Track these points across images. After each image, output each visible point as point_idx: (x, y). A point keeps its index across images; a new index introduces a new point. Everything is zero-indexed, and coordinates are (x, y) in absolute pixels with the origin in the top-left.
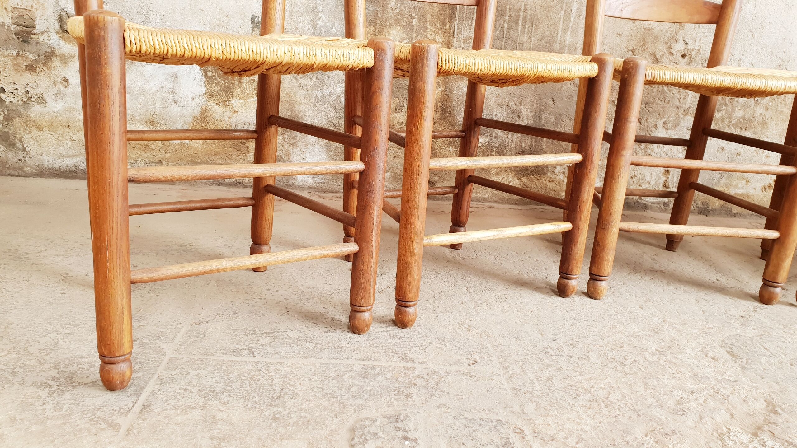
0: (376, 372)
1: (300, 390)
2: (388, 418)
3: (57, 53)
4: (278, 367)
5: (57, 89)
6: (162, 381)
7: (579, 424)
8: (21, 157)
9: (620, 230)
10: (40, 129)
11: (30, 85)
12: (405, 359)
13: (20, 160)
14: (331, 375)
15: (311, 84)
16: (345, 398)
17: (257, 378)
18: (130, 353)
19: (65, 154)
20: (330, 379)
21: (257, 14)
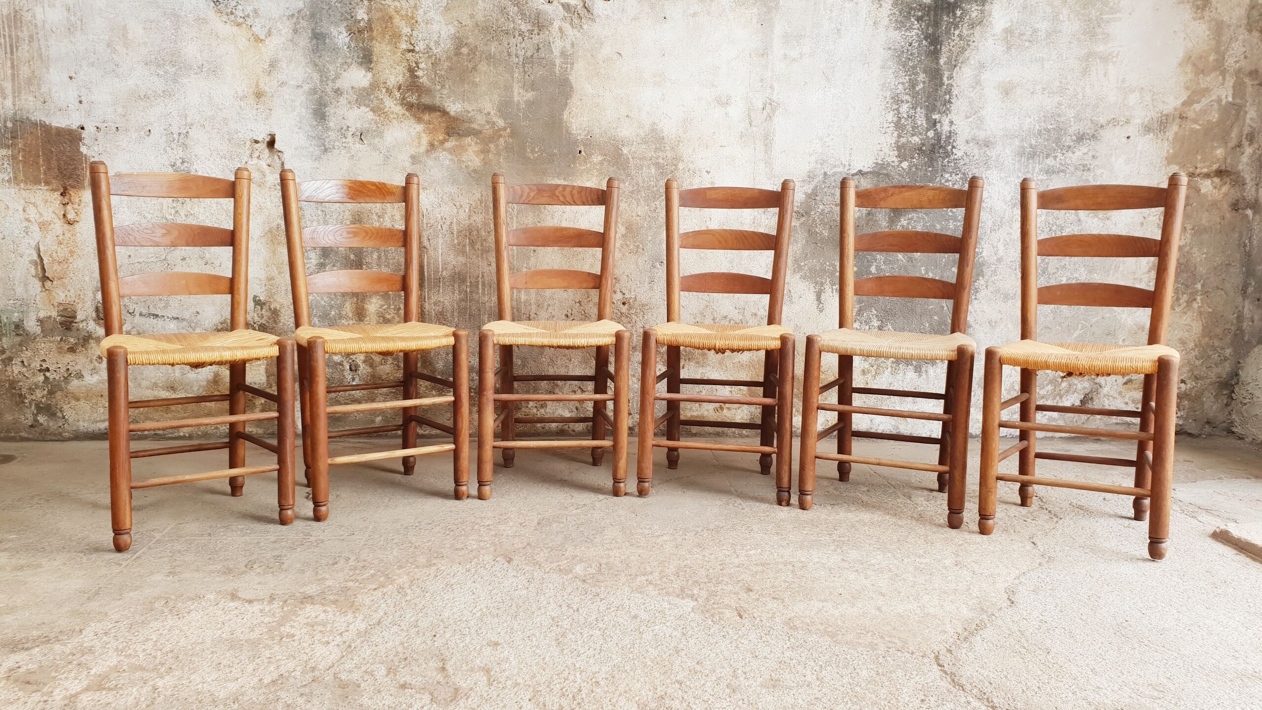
0: (283, 540)
1: (230, 549)
3: (94, 336)
4: (223, 541)
5: (93, 365)
6: (150, 548)
8: (60, 424)
9: (494, 447)
10: (78, 399)
11: (71, 363)
13: (60, 427)
14: (254, 542)
18: (130, 529)
19: (98, 419)
20: (252, 544)
21: (259, 295)
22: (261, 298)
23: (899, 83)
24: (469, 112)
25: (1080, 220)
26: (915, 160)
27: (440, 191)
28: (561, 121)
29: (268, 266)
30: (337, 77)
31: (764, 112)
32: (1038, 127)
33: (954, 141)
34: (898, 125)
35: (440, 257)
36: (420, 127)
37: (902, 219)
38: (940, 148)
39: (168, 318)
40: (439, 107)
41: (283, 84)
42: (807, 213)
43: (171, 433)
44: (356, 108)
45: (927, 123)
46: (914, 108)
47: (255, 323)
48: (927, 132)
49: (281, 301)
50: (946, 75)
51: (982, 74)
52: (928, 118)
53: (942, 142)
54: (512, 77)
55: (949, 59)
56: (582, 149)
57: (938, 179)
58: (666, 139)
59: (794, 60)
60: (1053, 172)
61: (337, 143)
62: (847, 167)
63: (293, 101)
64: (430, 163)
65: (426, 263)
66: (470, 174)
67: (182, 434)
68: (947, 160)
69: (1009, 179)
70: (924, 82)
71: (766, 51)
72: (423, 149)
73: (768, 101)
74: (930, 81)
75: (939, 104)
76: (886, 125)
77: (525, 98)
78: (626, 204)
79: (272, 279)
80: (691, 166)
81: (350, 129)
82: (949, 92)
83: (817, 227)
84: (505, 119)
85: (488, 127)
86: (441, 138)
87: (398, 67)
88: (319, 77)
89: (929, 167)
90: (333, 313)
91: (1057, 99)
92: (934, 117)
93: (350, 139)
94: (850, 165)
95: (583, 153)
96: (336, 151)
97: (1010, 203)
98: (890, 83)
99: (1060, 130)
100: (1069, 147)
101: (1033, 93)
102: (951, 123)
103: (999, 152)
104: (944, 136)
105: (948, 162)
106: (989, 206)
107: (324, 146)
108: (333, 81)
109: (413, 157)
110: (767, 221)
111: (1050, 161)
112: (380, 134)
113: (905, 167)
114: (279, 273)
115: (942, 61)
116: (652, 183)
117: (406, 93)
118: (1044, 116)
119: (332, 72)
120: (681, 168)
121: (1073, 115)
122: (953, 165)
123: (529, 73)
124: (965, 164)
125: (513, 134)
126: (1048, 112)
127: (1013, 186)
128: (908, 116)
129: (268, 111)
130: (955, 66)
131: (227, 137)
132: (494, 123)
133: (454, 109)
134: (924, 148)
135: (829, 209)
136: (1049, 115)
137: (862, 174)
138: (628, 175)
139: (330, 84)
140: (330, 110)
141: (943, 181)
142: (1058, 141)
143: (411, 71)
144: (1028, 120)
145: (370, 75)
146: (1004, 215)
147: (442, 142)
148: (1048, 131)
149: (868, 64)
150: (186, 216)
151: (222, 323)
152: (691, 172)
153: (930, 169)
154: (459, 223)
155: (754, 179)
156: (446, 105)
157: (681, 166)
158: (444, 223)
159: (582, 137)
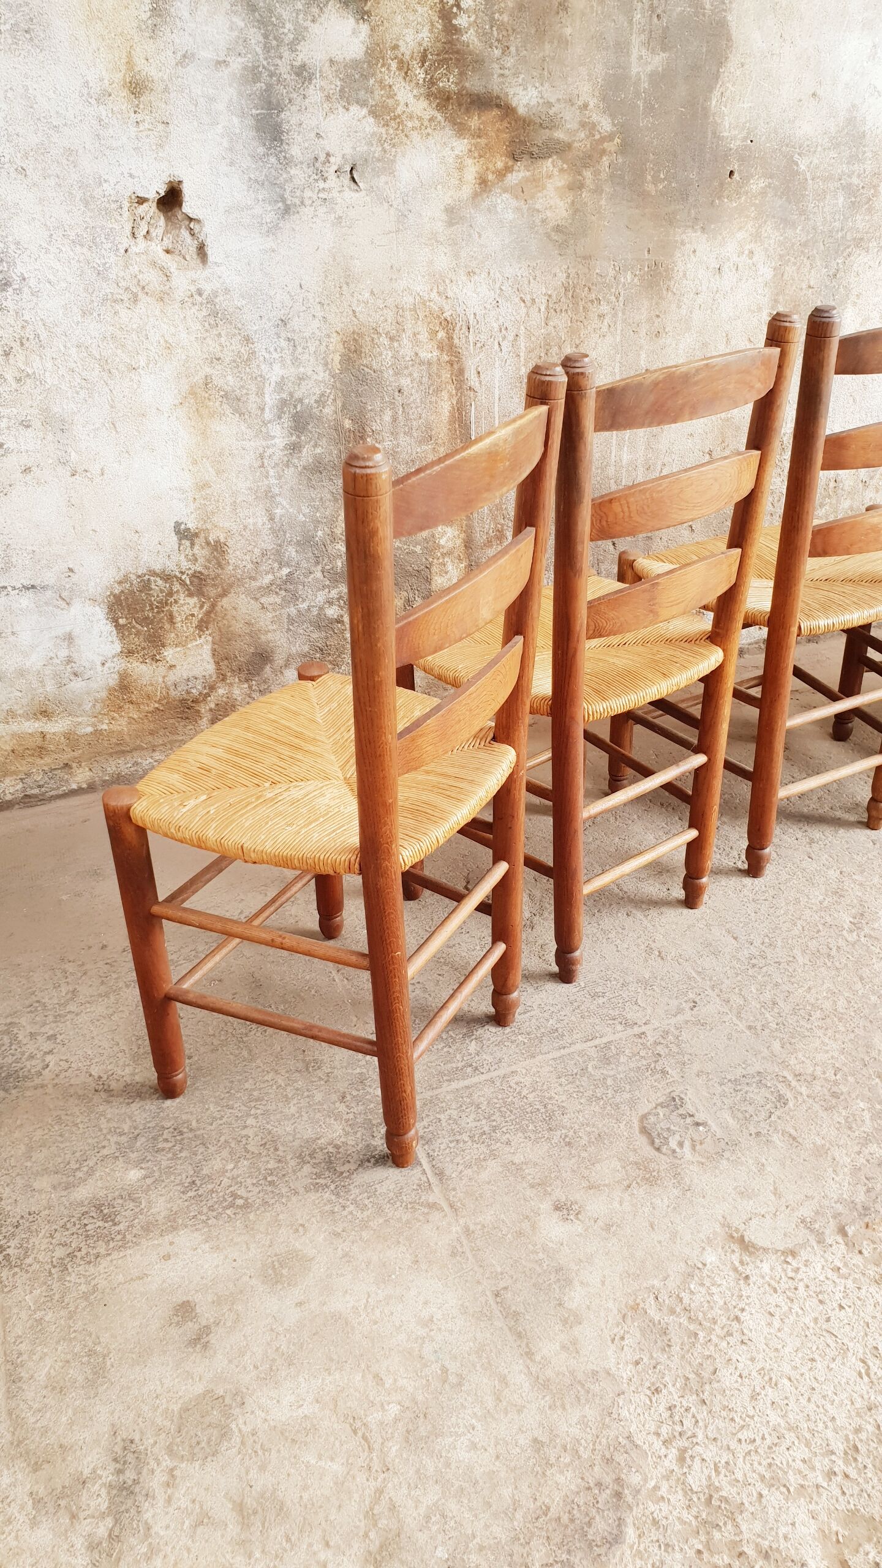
0: (614, 1052)
1: (562, 1102)
2: (667, 1106)
4: (516, 1079)
7: (827, 1052)
12: (627, 1024)
14: (575, 1071)
15: (278, 600)
16: (610, 1096)
17: (509, 1100)
20: (578, 1076)
21: (183, 520)
22: (190, 526)
24: (550, 105)
27: (498, 275)
28: (706, 110)
29: (195, 463)
30: (300, 36)
35: (496, 405)
36: (461, 145)
39: (14, 588)
40: (498, 97)
41: (186, 58)
43: (54, 789)
44: (341, 109)
47: (182, 573)
49: (227, 525)
54: (631, 22)
56: (736, 167)
58: (868, 136)
61: (308, 193)
63: (211, 99)
64: (481, 219)
65: (473, 419)
66: (549, 236)
67: (74, 786)
72: (467, 191)
77: (649, 69)
78: (794, 268)
79: (206, 485)
81: (332, 159)
84: (612, 116)
85: (583, 135)
86: (500, 165)
87: (419, 9)
88: (261, 39)
90: (320, 533)
93: (333, 181)
95: (736, 176)
96: (307, 211)
107: (283, 199)
108: (293, 47)
109: (450, 210)
112: (388, 166)
114: (218, 472)
116: (836, 224)
117: (436, 70)
119: (288, 26)
123: (659, 11)
125: (624, 149)
129: (161, 127)
131: (79, 195)
132: (594, 125)
133: (524, 102)
138: (802, 212)
139: (286, 54)
140: (290, 117)
143: (446, 15)
145: (364, 28)
147: (501, 174)
150: (19, 380)
151: (120, 583)
154: (529, 334)
156: (511, 91)
158: (504, 338)
159: (738, 143)
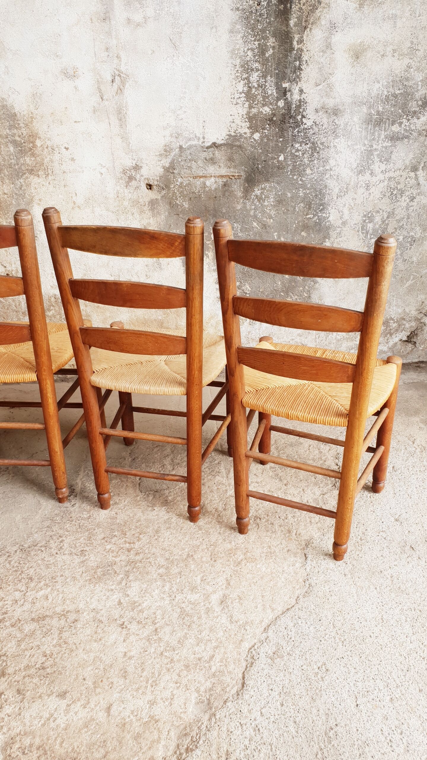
23: (248, 49)
25: (419, 184)
26: (266, 131)
31: (114, 84)
32: (386, 93)
33: (304, 110)
34: (249, 96)
37: (256, 190)
38: (290, 118)
42: (167, 187)
45: (277, 93)
46: (264, 76)
48: (277, 102)
50: (296, 39)
51: (333, 36)
52: (278, 87)
53: (292, 112)
55: (299, 18)
57: (289, 149)
58: (18, 115)
59: (138, 25)
60: (398, 139)
62: (202, 140)
68: (297, 130)
69: (355, 147)
70: (274, 48)
71: (107, 15)
73: (117, 73)
74: (280, 46)
75: (289, 71)
76: (237, 96)
80: (49, 143)
82: (299, 58)
83: (177, 199)
89: (281, 138)
91: (406, 61)
92: (284, 85)
94: (204, 138)
97: (355, 170)
98: (239, 49)
99: (407, 95)
100: (415, 112)
101: (383, 56)
102: (301, 91)
103: (347, 120)
104: (294, 106)
105: (298, 132)
106: (337, 173)
110: (130, 195)
111: (395, 128)
113: (257, 138)
115: (292, 23)
116: (13, 161)
118: (393, 81)
120: (39, 145)
121: (421, 78)
122: (302, 134)
124: (314, 134)
126: (397, 76)
127: (359, 153)
128: (259, 85)
130: (305, 28)
134: (275, 119)
135: (188, 182)
136: (398, 79)
137: (216, 147)
141: (293, 151)
142: (404, 107)
144: (377, 85)
146: (350, 181)
148: (395, 96)
149: (216, 27)
152: (50, 149)
153: (281, 139)
155: (113, 154)
157: (38, 143)
